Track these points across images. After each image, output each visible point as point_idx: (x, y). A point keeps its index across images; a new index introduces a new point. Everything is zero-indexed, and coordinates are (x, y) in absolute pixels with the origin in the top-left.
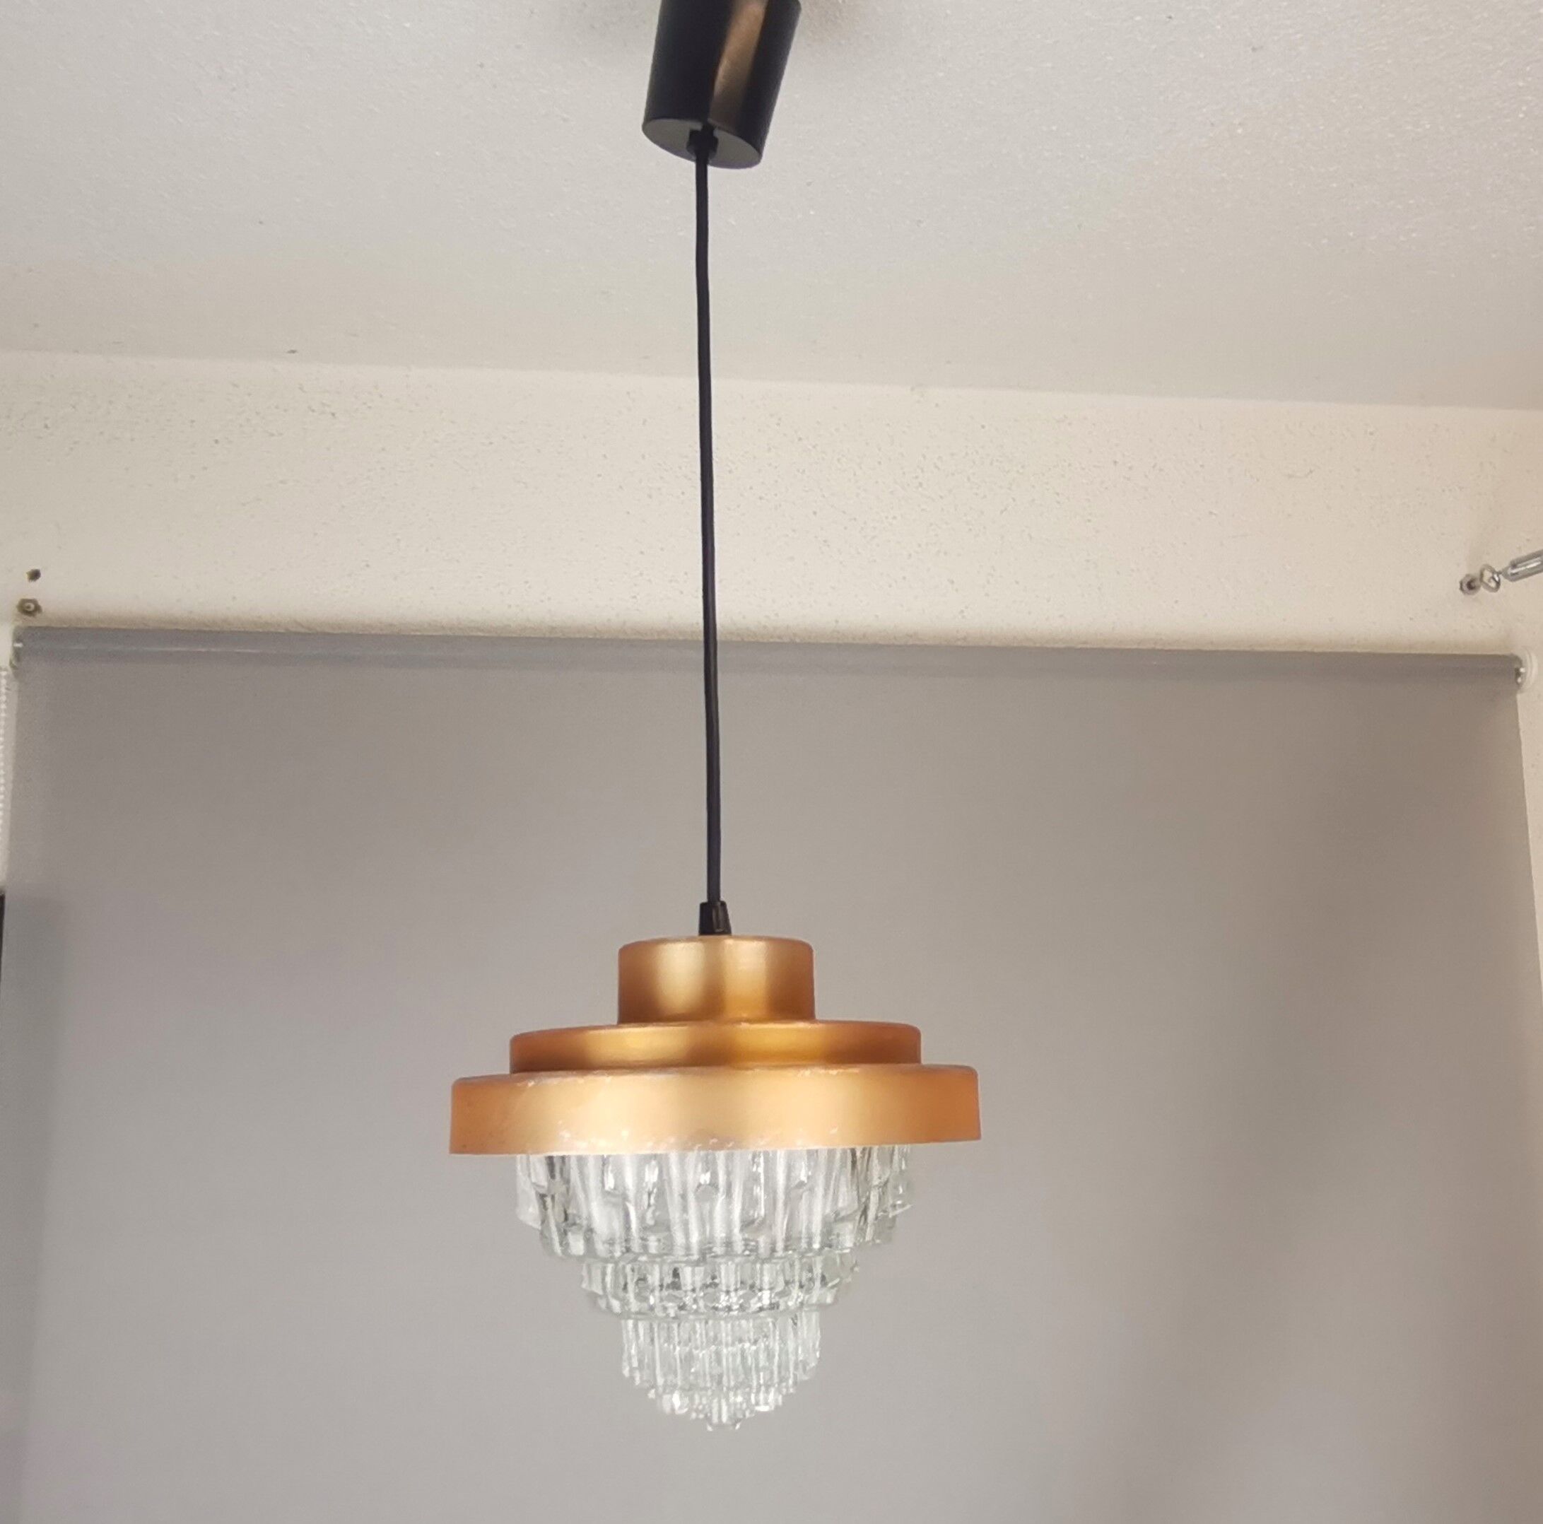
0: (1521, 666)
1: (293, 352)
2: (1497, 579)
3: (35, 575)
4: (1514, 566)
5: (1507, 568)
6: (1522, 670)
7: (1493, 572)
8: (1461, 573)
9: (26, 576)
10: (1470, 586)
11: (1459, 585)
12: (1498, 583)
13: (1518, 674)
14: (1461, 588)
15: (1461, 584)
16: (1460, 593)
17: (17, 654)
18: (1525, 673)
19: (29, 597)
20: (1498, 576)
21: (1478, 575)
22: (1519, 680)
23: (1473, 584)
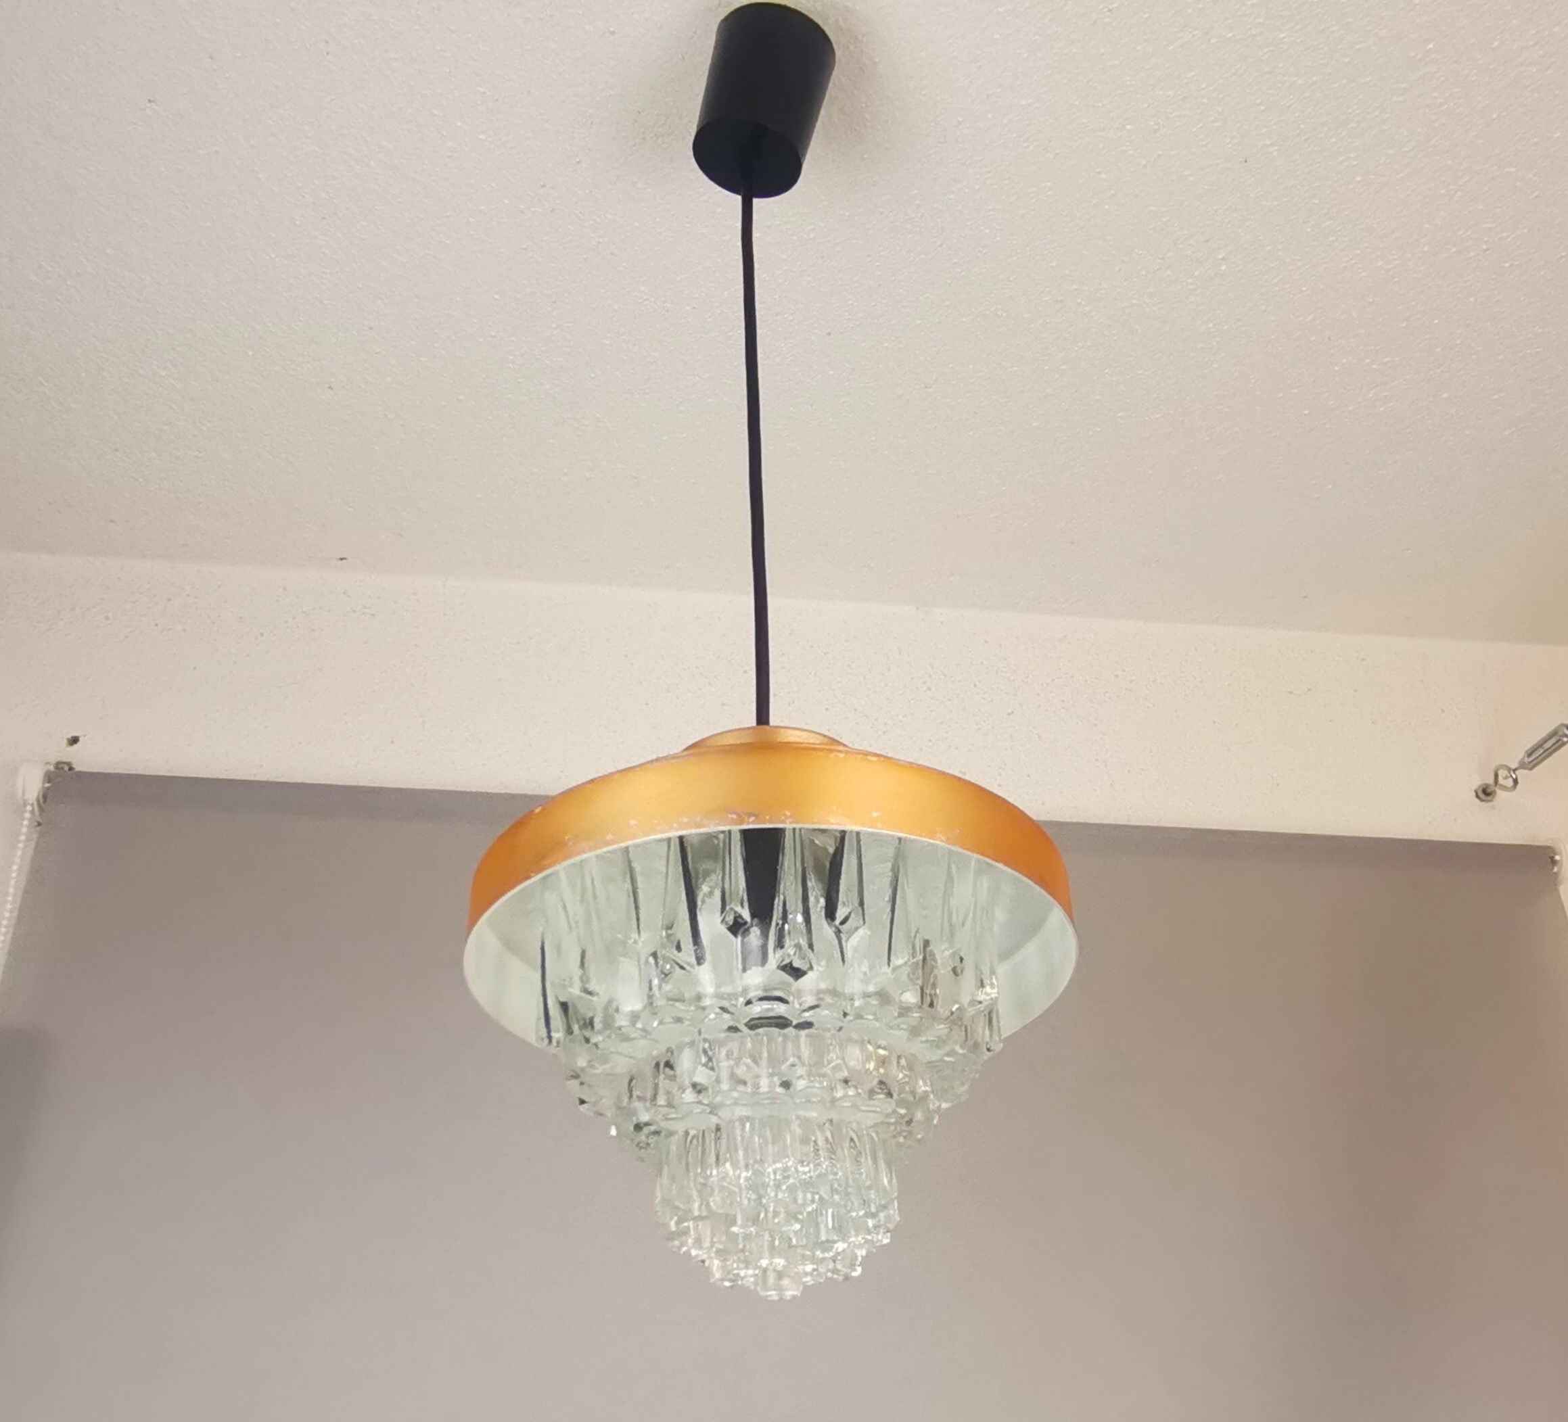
0: (1555, 854)
1: (342, 559)
2: (1514, 776)
3: (74, 741)
4: (1529, 755)
5: (1523, 758)
6: (1557, 858)
7: (1509, 770)
8: (1477, 782)
9: (66, 742)
10: (1486, 793)
11: (1474, 794)
12: (1516, 781)
13: (1554, 862)
14: (1477, 796)
15: (1476, 792)
16: (1477, 800)
17: (45, 796)
18: (1561, 860)
19: (64, 760)
20: (1514, 773)
21: (1491, 781)
22: (1556, 869)
23: (1489, 791)
